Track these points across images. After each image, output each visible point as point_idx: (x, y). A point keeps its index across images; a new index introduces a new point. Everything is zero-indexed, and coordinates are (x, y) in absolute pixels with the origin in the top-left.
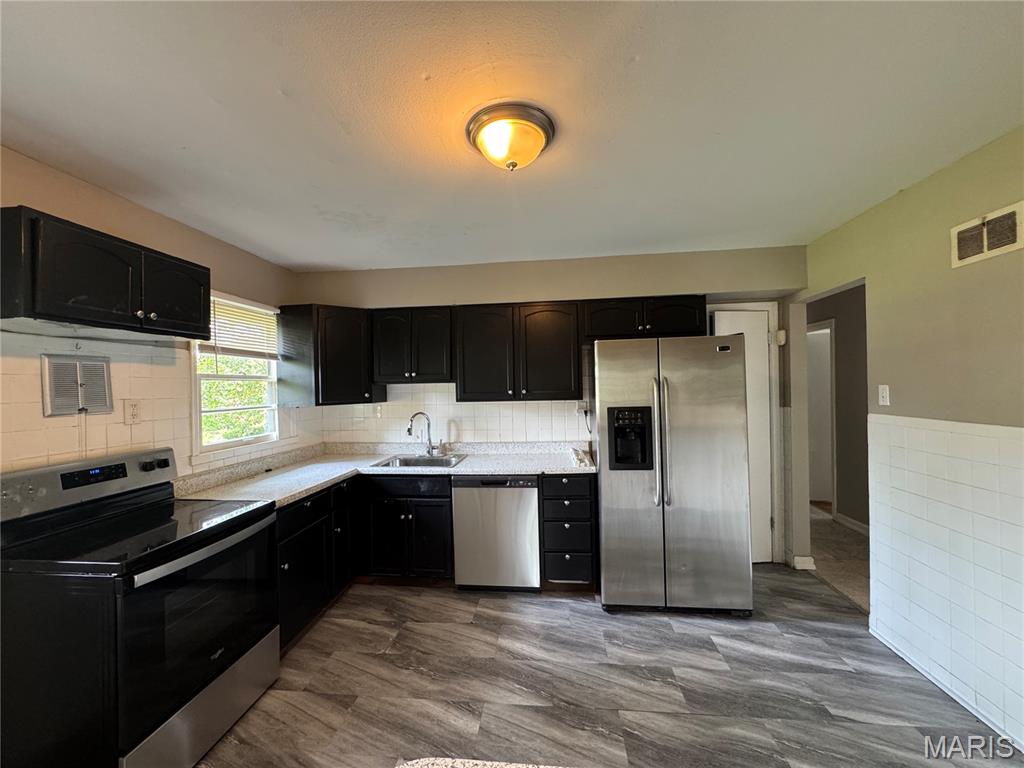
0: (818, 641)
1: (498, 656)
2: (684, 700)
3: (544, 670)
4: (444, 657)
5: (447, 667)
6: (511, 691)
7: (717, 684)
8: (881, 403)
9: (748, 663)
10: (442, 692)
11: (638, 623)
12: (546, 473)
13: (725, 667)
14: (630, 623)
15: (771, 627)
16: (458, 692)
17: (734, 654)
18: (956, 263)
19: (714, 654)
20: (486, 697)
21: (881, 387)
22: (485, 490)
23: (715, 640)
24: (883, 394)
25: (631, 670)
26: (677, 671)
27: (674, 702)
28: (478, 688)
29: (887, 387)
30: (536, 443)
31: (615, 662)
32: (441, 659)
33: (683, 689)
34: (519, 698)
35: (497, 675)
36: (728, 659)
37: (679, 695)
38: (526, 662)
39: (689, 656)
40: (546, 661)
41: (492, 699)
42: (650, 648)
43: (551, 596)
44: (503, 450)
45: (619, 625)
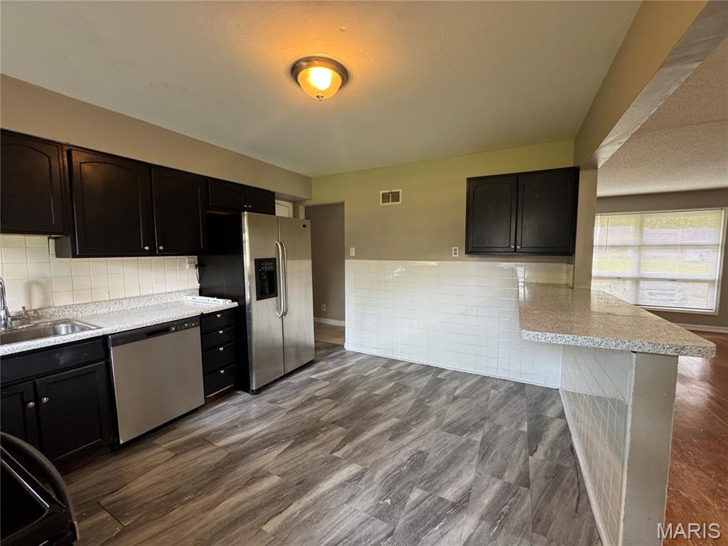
0: (338, 360)
1: (230, 450)
2: (331, 400)
3: (267, 434)
4: (193, 480)
5: (206, 481)
6: (266, 453)
7: (333, 389)
8: (351, 255)
9: (332, 377)
10: (227, 490)
11: (276, 390)
12: (204, 313)
13: (328, 383)
14: (274, 392)
15: (322, 363)
16: (238, 480)
17: (325, 377)
18: (381, 204)
19: (318, 382)
20: (260, 466)
21: (351, 248)
22: (151, 340)
23: (313, 377)
24: (353, 252)
25: (302, 405)
26: (317, 394)
27: (330, 404)
28: (246, 469)
29: (354, 249)
30: (152, 295)
31: (292, 408)
32: (192, 483)
33: (327, 398)
34: (276, 451)
35: (247, 455)
36: (326, 379)
37: (328, 400)
38: (251, 439)
39: (314, 387)
40: (261, 431)
41: (264, 464)
42: (297, 395)
43: (211, 407)
44: (116, 308)
45: (268, 396)
